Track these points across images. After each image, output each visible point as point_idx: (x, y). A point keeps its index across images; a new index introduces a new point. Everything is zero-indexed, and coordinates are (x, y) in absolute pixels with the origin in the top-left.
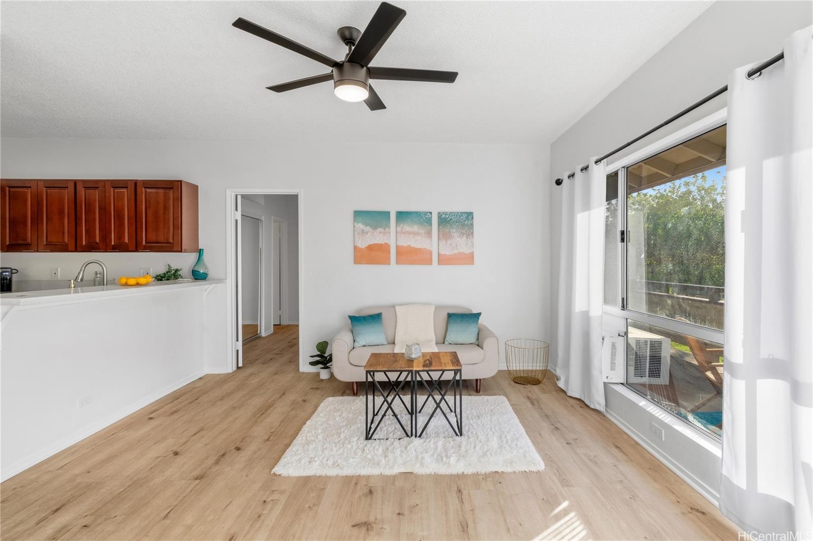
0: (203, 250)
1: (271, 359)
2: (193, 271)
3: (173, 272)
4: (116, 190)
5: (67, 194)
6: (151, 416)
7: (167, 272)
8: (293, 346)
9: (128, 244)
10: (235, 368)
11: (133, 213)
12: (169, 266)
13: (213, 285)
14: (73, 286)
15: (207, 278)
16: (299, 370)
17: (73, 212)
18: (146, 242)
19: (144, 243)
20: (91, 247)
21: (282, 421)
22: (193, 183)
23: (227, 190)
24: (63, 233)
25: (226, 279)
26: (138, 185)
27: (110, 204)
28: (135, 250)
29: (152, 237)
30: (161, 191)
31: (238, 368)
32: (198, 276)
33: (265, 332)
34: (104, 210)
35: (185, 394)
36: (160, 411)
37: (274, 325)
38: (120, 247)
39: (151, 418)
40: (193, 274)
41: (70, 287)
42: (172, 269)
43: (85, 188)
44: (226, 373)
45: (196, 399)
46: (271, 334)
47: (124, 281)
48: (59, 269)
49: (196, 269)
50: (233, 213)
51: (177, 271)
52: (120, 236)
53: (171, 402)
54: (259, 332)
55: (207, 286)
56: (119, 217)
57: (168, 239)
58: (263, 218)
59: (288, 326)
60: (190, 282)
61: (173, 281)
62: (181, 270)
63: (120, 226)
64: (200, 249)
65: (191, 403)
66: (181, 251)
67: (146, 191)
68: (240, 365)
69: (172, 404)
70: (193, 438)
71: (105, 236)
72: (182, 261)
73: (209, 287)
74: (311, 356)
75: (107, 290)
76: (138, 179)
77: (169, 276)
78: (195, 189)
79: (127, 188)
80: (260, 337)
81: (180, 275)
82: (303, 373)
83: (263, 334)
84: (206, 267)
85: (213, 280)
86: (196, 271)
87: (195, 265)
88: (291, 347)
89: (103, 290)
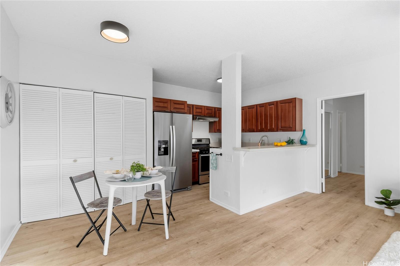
0: (305, 130)
1: (342, 192)
2: (300, 140)
3: (291, 140)
4: (270, 106)
5: (254, 110)
6: (287, 205)
7: (289, 141)
8: (354, 187)
9: (274, 128)
10: (321, 192)
11: (276, 115)
12: (290, 138)
13: (309, 148)
14: (259, 145)
15: (307, 144)
16: (364, 204)
17: (256, 117)
18: (281, 127)
19: (280, 128)
20: (262, 130)
21: (362, 235)
22: (300, 98)
23: (317, 99)
24: (253, 125)
25: (316, 145)
26: (278, 103)
27: (268, 112)
28: (276, 131)
29: (283, 125)
30: (287, 104)
31: (322, 192)
32: (303, 143)
33: (333, 175)
34: (266, 115)
35: (299, 199)
36: (289, 204)
37: (338, 172)
38: (272, 130)
39: (287, 206)
40: (300, 142)
41: (259, 146)
42: (291, 139)
43: (260, 107)
44: (317, 193)
45: (305, 203)
46: (337, 177)
47: (276, 144)
48: (251, 139)
49: (302, 139)
50: (320, 109)
51: (292, 140)
52: (271, 125)
53: (294, 201)
54: (329, 174)
55: (307, 148)
56: (271, 117)
57: (290, 125)
58: (332, 112)
59: (347, 174)
60: (300, 146)
61: (291, 145)
62: (295, 139)
63: (271, 121)
64: (304, 130)
65: (303, 204)
66: (295, 131)
67: (281, 105)
68: (324, 191)
69: (294, 202)
70: (309, 224)
71: (266, 126)
72: (295, 136)
73: (307, 149)
74: (376, 197)
75: (269, 148)
76: (278, 100)
77: (290, 142)
78: (301, 100)
79: (274, 105)
80: (330, 177)
81: (294, 142)
82: (368, 206)
83: (332, 176)
84: (306, 138)
85: (310, 145)
86: (301, 140)
87: (301, 138)
88: (353, 187)
89: (268, 148)
